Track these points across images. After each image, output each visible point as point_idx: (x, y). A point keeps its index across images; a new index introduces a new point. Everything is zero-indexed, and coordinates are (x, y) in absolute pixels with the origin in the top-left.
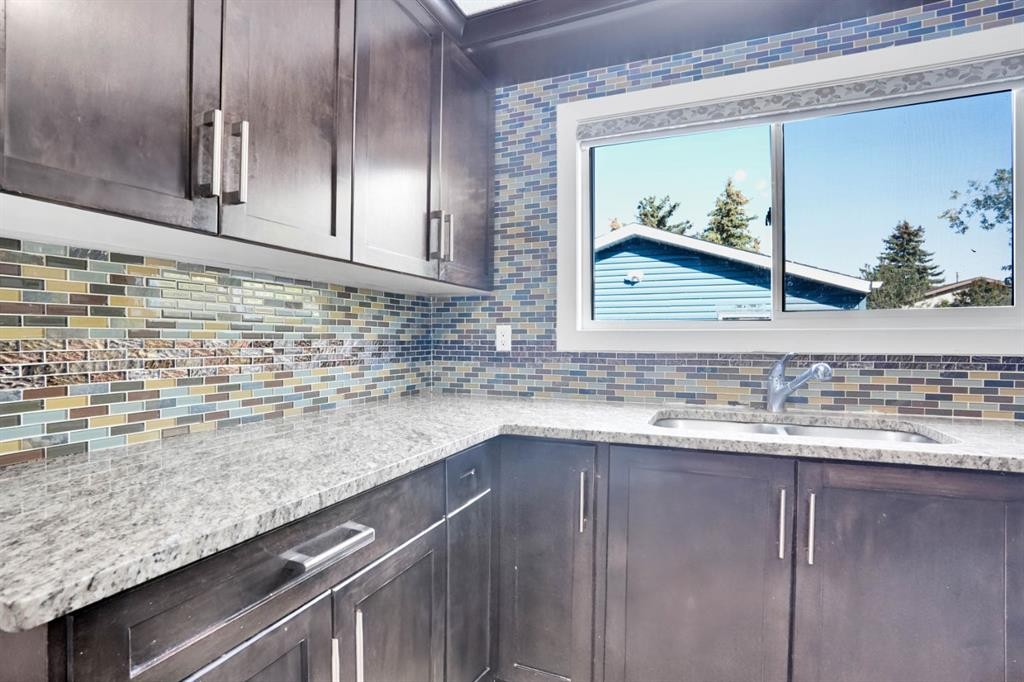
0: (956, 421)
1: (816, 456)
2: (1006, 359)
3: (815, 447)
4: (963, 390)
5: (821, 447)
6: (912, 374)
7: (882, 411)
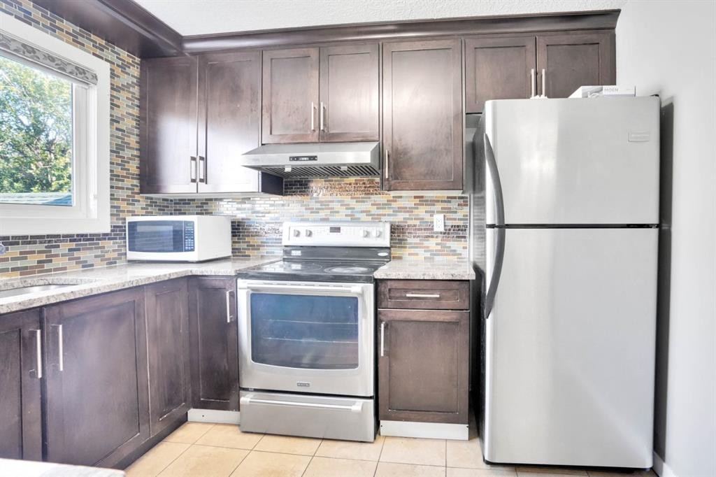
0: (54, 274)
1: (58, 301)
2: (78, 235)
3: (58, 295)
4: (57, 256)
5: (61, 295)
6: (28, 248)
7: (8, 276)
